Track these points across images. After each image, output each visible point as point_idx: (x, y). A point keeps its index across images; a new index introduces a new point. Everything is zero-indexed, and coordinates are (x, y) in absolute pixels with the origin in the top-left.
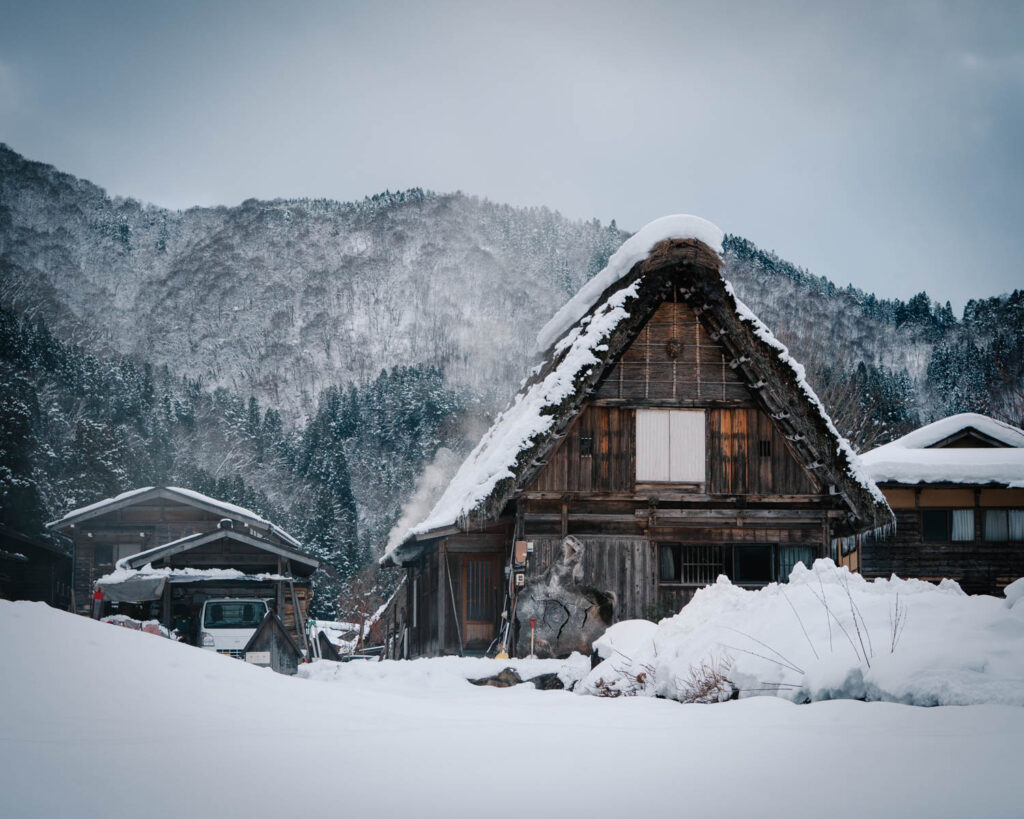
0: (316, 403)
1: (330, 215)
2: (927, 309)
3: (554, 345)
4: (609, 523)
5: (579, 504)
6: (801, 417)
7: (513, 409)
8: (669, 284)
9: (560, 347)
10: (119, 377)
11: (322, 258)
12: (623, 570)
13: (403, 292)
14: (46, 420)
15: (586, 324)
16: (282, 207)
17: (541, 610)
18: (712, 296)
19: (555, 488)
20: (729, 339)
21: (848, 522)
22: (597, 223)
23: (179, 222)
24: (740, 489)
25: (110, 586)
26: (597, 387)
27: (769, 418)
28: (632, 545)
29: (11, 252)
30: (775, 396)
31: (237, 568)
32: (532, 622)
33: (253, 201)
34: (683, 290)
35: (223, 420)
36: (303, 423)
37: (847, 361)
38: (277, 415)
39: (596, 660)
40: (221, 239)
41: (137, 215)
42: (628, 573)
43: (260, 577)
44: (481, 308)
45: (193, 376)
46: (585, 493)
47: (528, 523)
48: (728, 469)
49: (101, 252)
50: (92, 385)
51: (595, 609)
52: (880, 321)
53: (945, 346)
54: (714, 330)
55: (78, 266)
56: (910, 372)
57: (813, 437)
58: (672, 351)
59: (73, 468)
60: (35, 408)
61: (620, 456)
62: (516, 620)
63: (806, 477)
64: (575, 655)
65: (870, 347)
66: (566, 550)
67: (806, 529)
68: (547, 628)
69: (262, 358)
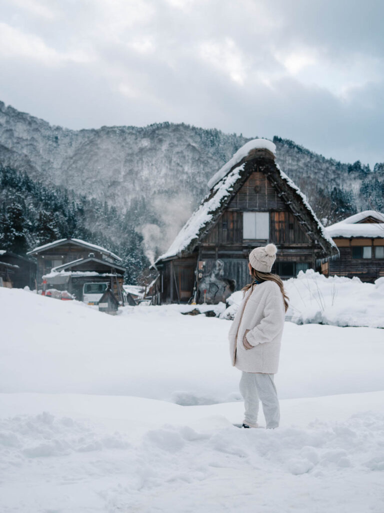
0: (129, 204)
1: (134, 132)
2: (360, 167)
3: (213, 187)
4: (233, 254)
5: (222, 247)
6: (304, 215)
7: (198, 211)
8: (255, 165)
9: (216, 188)
10: (55, 194)
11: (131, 148)
12: (238, 272)
13: (162, 161)
14: (28, 210)
15: (225, 180)
16: (116, 129)
17: (208, 287)
18: (272, 170)
19: (213, 241)
20: (278, 186)
21: (322, 253)
22: (235, 135)
23: (77, 135)
24: (282, 242)
25: (49, 279)
26: (229, 204)
27: (293, 215)
28: (242, 263)
29: (14, 147)
30: (295, 207)
31: (96, 271)
32: (205, 291)
33: (105, 127)
34: (261, 167)
35: (94, 210)
36: (124, 211)
37: (329, 186)
38: (115, 208)
39: (228, 306)
40: (93, 141)
41: (61, 132)
42: (240, 273)
43: (104, 275)
44: (192, 167)
45: (83, 194)
46: (224, 243)
47: (203, 255)
48: (277, 234)
49: (48, 146)
50: (45, 197)
51: (228, 286)
52: (342, 171)
53: (367, 181)
54: (272, 182)
55: (39, 152)
56: (353, 190)
57: (309, 222)
58: (257, 190)
59: (38, 229)
60: (24, 207)
61: (237, 230)
62: (199, 291)
63: (306, 237)
64: (221, 303)
65: (339, 181)
66: (217, 265)
67: (306, 256)
68: (210, 293)
69: (109, 187)
